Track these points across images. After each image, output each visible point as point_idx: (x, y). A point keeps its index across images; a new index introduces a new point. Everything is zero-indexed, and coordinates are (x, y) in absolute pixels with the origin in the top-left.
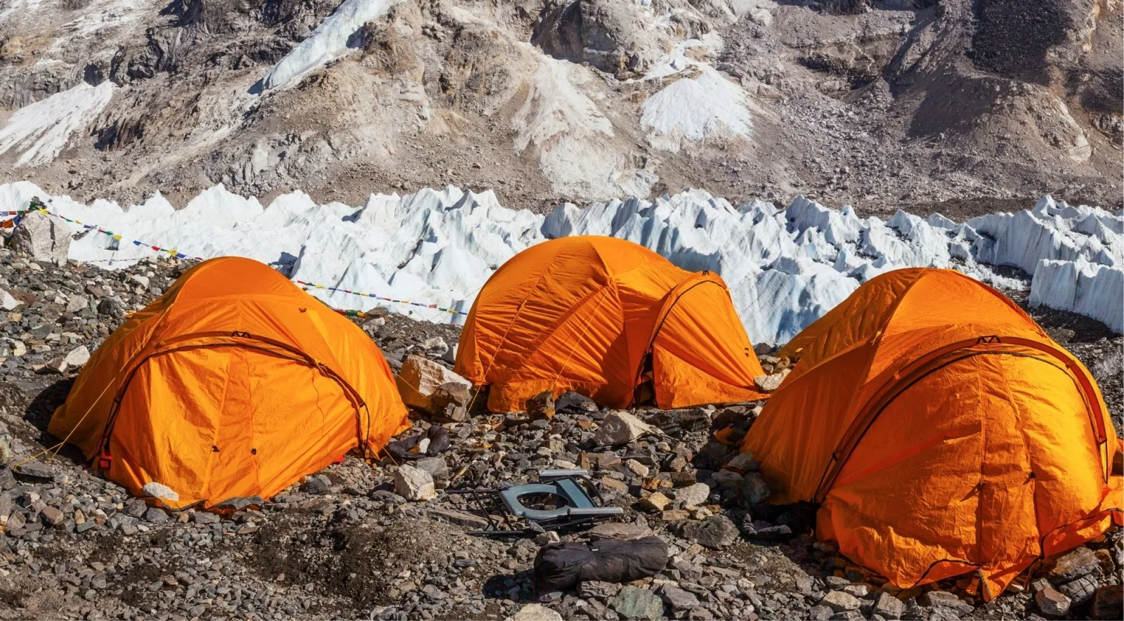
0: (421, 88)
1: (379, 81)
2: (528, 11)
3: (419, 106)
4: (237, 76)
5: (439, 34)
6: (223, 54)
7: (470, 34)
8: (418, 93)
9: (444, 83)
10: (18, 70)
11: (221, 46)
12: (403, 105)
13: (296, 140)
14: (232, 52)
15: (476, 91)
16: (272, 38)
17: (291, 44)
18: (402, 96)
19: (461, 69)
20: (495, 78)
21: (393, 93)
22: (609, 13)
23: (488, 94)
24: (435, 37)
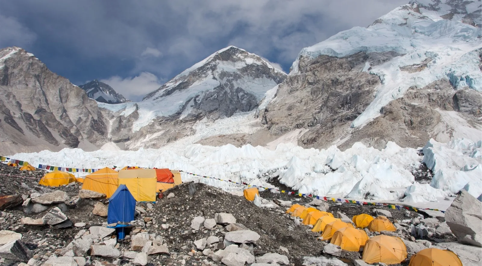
0: (404, 124)
1: (391, 123)
2: (434, 99)
3: (405, 130)
4: (343, 124)
5: (407, 109)
6: (336, 119)
7: (418, 108)
8: (404, 126)
9: (412, 123)
10: (277, 126)
11: (336, 117)
12: (400, 129)
13: (373, 140)
14: (339, 118)
15: (422, 124)
16: (351, 114)
17: (357, 115)
18: (399, 127)
19: (417, 118)
20: (429, 120)
21: (396, 126)
22: (470, 95)
23: (427, 125)
24: (406, 109)
